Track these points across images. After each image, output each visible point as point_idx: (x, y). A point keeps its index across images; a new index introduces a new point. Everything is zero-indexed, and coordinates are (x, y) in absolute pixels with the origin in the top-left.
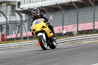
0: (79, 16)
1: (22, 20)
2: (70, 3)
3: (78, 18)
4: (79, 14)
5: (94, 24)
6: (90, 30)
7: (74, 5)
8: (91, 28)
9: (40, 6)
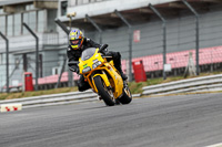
9: (112, 10)
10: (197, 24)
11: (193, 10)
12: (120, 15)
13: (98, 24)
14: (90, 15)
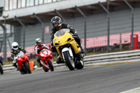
0: (87, 27)
1: (5, 34)
2: (75, 8)
3: (85, 30)
4: (87, 23)
5: (109, 38)
6: (103, 47)
7: (80, 11)
8: (105, 44)
9: (31, 13)
10: (85, 22)
11: (82, 14)
12: (36, 17)
13: (23, 22)
14: (17, 16)
